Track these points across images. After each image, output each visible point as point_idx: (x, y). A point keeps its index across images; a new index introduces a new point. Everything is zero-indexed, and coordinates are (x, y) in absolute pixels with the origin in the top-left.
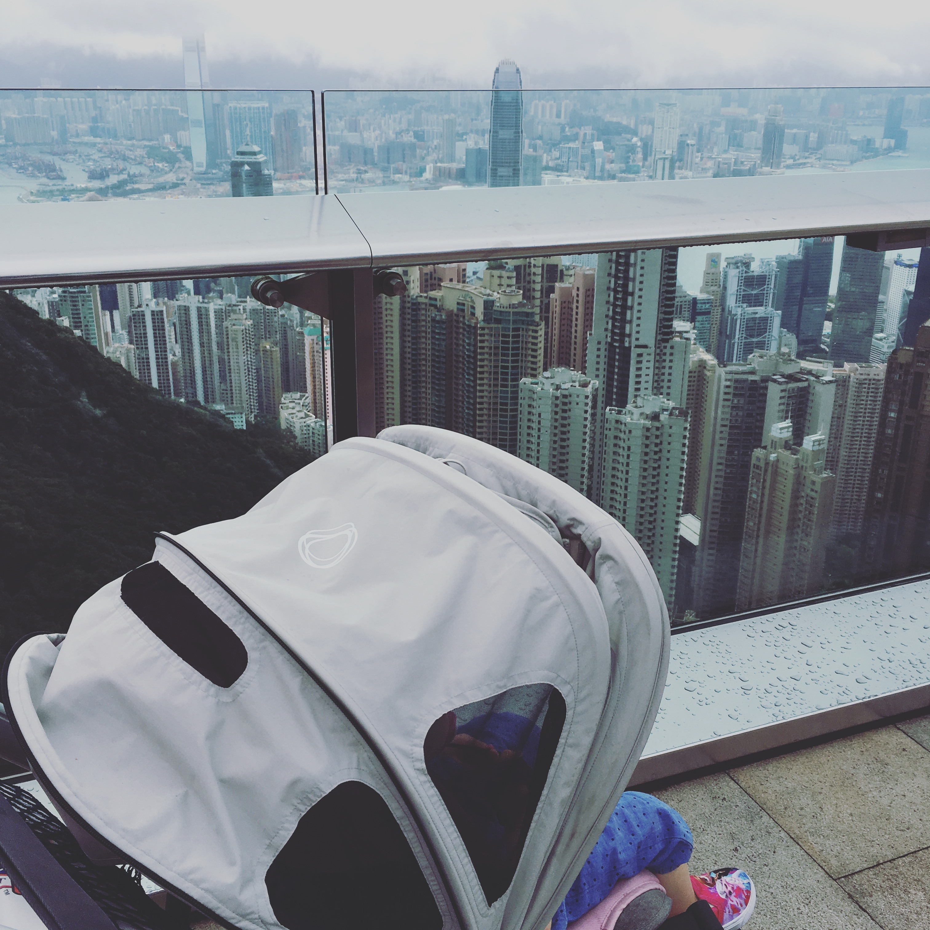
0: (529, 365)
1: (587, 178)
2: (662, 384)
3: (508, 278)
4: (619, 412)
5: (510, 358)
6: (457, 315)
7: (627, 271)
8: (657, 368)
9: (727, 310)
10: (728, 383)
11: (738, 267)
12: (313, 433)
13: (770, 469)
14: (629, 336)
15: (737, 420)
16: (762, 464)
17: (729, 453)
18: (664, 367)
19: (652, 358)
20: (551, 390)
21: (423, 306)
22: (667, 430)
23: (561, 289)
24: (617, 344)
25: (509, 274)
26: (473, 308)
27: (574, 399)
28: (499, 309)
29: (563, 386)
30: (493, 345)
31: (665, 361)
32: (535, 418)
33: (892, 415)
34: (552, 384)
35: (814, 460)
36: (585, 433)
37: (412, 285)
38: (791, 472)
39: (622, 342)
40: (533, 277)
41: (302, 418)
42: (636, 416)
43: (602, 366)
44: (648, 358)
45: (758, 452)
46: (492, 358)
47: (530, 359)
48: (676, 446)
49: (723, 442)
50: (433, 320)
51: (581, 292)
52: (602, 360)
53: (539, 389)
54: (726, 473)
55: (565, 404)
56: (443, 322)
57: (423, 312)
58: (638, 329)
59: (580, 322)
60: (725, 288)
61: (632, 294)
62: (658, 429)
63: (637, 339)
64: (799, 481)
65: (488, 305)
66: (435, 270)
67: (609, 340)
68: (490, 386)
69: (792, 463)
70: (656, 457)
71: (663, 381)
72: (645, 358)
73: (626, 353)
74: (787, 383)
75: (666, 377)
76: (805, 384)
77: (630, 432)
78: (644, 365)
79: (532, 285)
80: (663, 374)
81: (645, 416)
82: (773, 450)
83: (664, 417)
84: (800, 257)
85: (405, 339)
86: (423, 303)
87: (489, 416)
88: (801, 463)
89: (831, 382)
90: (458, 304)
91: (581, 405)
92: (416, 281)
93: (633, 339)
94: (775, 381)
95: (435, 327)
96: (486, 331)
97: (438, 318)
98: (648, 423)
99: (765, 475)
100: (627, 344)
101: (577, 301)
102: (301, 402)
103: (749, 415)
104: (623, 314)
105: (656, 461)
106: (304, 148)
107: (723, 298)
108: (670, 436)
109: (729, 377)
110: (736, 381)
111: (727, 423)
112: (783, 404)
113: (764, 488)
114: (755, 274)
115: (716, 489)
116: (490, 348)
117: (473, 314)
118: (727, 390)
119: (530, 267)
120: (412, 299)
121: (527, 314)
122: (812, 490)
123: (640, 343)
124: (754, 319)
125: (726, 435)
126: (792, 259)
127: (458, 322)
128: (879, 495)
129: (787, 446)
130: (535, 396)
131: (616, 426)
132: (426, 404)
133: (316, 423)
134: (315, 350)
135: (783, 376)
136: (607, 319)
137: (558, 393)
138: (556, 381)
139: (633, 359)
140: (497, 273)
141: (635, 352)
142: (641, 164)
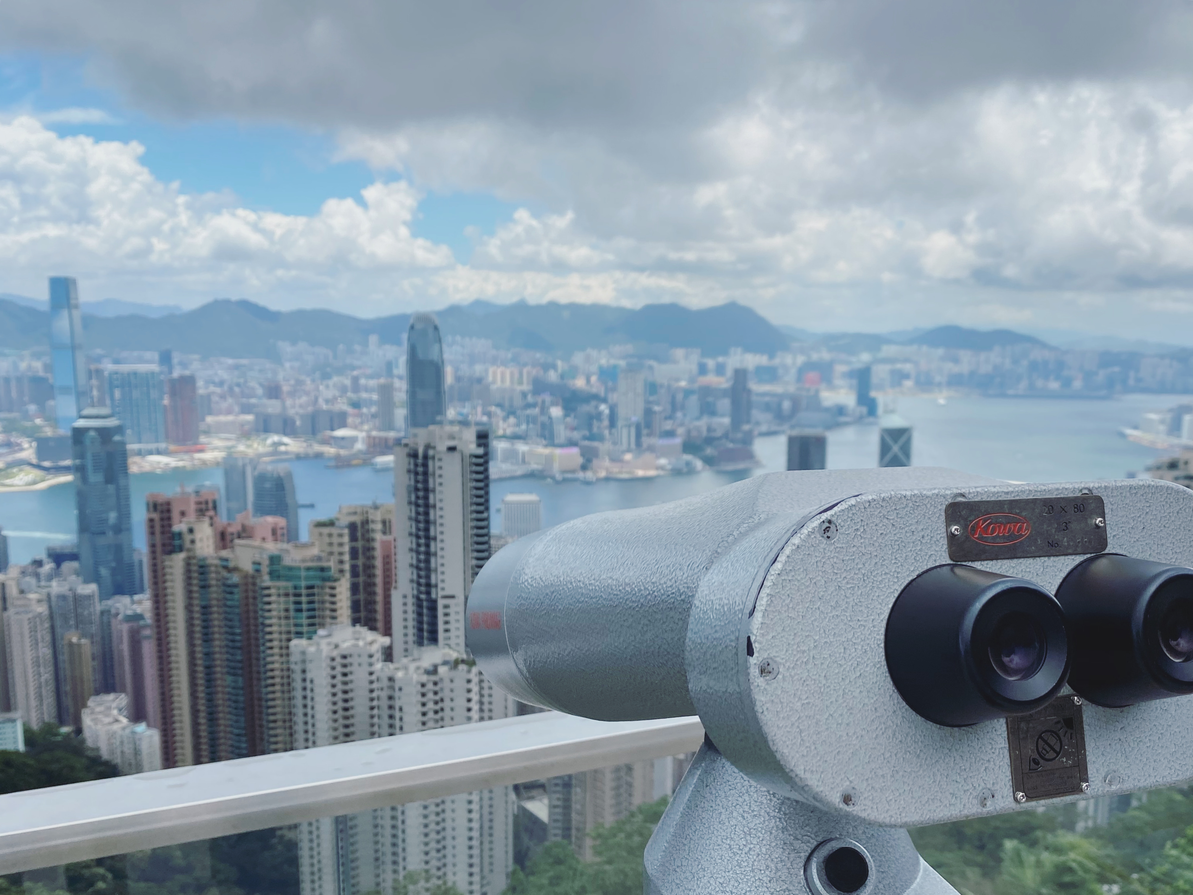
3: (340, 536)
5: (305, 621)
6: (253, 577)
7: (427, 513)
14: (435, 585)
19: (461, 608)
20: (327, 651)
21: (213, 569)
22: (447, 684)
24: (423, 596)
25: (340, 532)
27: (354, 660)
28: (288, 564)
29: (343, 645)
30: (282, 607)
32: (308, 687)
34: (329, 643)
36: (372, 699)
37: (198, 544)
39: (428, 593)
40: (372, 534)
43: (411, 623)
44: (458, 610)
46: (282, 622)
48: (461, 702)
50: (224, 585)
52: (411, 616)
53: (313, 651)
55: (344, 666)
56: (237, 586)
57: (213, 575)
58: (442, 577)
61: (435, 538)
62: (435, 684)
63: (443, 589)
65: (275, 560)
67: (415, 592)
70: (437, 717)
72: (451, 611)
73: (433, 605)
77: (400, 689)
78: (451, 618)
81: (422, 671)
83: (443, 670)
85: (192, 610)
86: (213, 565)
87: (283, 692)
90: (254, 563)
91: (365, 667)
92: (206, 539)
93: (439, 589)
95: (227, 592)
96: (273, 591)
97: (230, 581)
98: (424, 678)
100: (433, 596)
104: (428, 561)
105: (437, 721)
108: (452, 691)
116: (280, 610)
119: (368, 522)
120: (200, 561)
121: (322, 569)
123: (447, 592)
130: (309, 659)
136: (411, 569)
137: (336, 653)
138: (334, 639)
139: (440, 611)
140: (326, 530)
141: (441, 603)
142: (606, 432)
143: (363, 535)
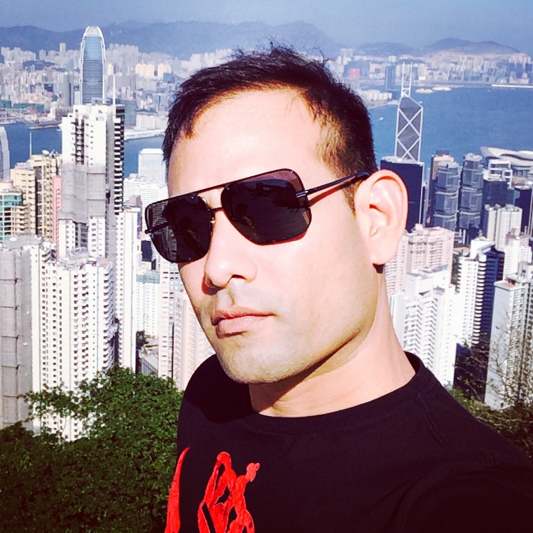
22: (91, 277)
121: (16, 197)
143: (44, 175)
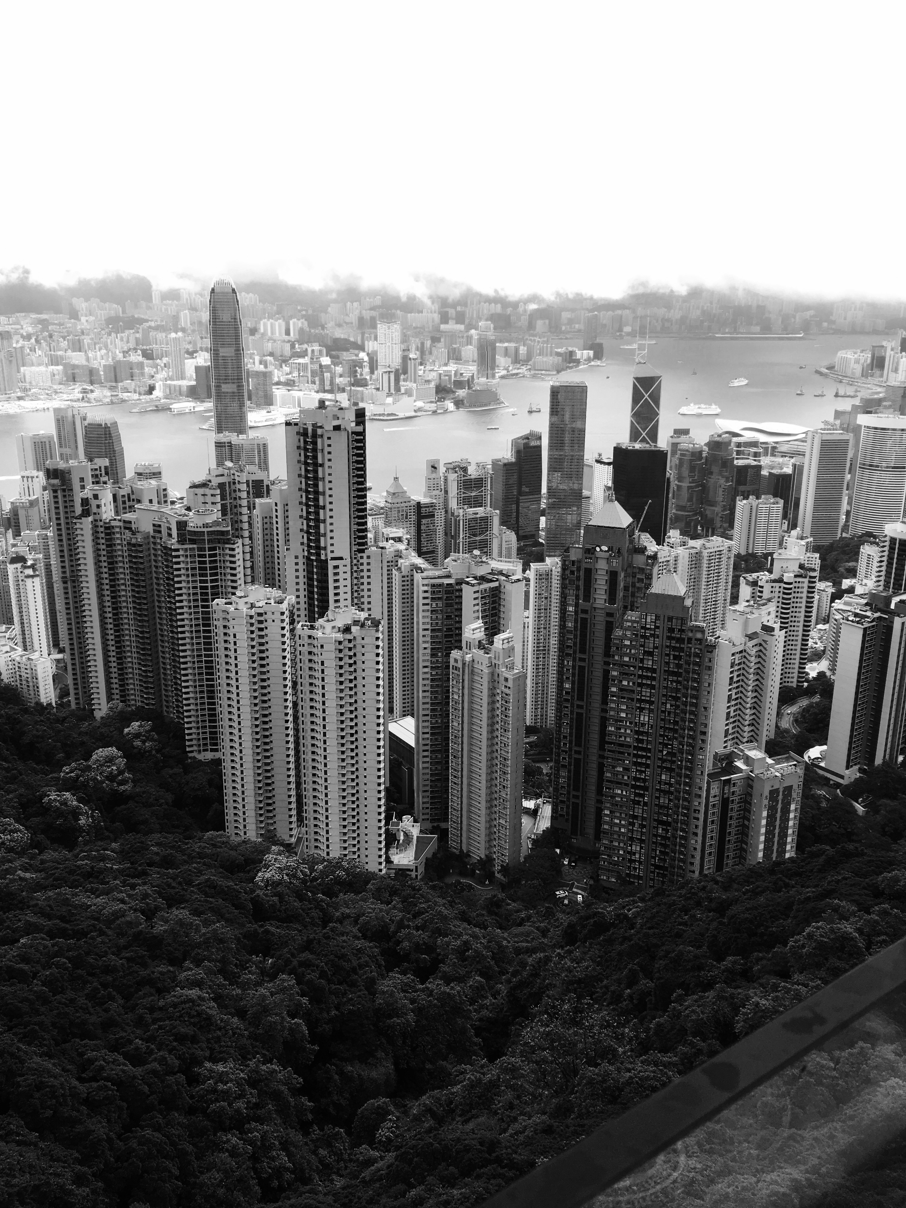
0: (229, 583)
1: (317, 392)
2: (362, 594)
3: (212, 495)
4: (312, 628)
5: (209, 578)
6: (154, 537)
7: (316, 485)
8: (356, 578)
9: (450, 512)
10: (426, 588)
11: (456, 472)
12: (19, 668)
13: (467, 668)
14: (325, 548)
15: (437, 623)
16: (460, 665)
17: (432, 655)
18: (362, 577)
19: (348, 569)
20: (245, 610)
21: (118, 530)
22: (359, 641)
23: (261, 504)
24: (313, 558)
25: (213, 492)
26: (170, 529)
27: (269, 616)
28: (192, 529)
29: (257, 605)
30: (189, 566)
31: (362, 571)
32: (231, 639)
33: (571, 609)
34: (246, 603)
35: (504, 659)
36: (284, 650)
37: (103, 509)
38: (486, 671)
39: (318, 555)
40: (238, 494)
41: (7, 652)
42: (328, 629)
43: (302, 580)
44: (345, 569)
45: (455, 654)
46: (190, 579)
47: (229, 577)
48: (370, 657)
49: (426, 645)
50: (129, 544)
51: (279, 508)
52: (301, 574)
53: (232, 609)
54: (432, 675)
55: (260, 622)
56: (140, 546)
57: (118, 536)
58: (332, 541)
59: (281, 537)
60: (446, 492)
61: (324, 508)
62: (350, 641)
63: (332, 552)
64: (494, 678)
65: (182, 525)
66: (132, 491)
67: (306, 554)
68: (190, 607)
69: (486, 662)
70: (352, 669)
71: (363, 590)
72: (341, 570)
73: (323, 565)
74: (479, 584)
75: (365, 587)
76: (496, 584)
77: (322, 646)
78: (341, 577)
79: (238, 501)
80: (362, 584)
81: (336, 630)
82: (468, 651)
83: (354, 629)
84: (513, 460)
85: (101, 564)
86: (117, 527)
87: (192, 638)
88: (494, 661)
89: (519, 580)
90: (154, 525)
91: (278, 623)
92: (108, 504)
93: (329, 552)
94: (468, 583)
95: (132, 550)
96: (181, 553)
97: (134, 541)
98: (340, 636)
99: (463, 675)
100: (323, 557)
101: (277, 517)
102: (7, 635)
103: (448, 617)
104: (317, 527)
105: (351, 673)
106: (22, 369)
107: (446, 500)
108: (363, 647)
109: (426, 582)
110: (433, 586)
111: (429, 627)
112: (478, 604)
113: (463, 687)
114: (473, 477)
115: (424, 691)
116: (187, 569)
117: (170, 535)
118: (426, 595)
119: (234, 483)
120: (105, 523)
121: (222, 533)
122: (506, 687)
123: (335, 555)
124: (475, 519)
125: (428, 639)
126: (506, 461)
127: (155, 543)
128: (567, 686)
129: (480, 645)
130: (228, 617)
131: (310, 641)
132: (129, 630)
133: (21, 656)
134: (20, 579)
135: (475, 578)
136: (302, 533)
137: (253, 612)
138: (250, 600)
139: (331, 571)
140: (200, 491)
141: (331, 564)
142: (368, 377)
143: (231, 494)
